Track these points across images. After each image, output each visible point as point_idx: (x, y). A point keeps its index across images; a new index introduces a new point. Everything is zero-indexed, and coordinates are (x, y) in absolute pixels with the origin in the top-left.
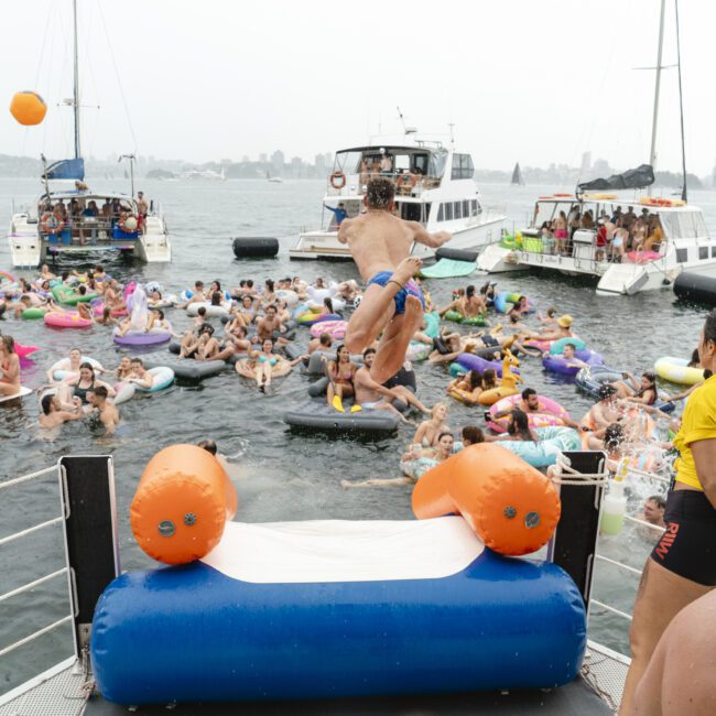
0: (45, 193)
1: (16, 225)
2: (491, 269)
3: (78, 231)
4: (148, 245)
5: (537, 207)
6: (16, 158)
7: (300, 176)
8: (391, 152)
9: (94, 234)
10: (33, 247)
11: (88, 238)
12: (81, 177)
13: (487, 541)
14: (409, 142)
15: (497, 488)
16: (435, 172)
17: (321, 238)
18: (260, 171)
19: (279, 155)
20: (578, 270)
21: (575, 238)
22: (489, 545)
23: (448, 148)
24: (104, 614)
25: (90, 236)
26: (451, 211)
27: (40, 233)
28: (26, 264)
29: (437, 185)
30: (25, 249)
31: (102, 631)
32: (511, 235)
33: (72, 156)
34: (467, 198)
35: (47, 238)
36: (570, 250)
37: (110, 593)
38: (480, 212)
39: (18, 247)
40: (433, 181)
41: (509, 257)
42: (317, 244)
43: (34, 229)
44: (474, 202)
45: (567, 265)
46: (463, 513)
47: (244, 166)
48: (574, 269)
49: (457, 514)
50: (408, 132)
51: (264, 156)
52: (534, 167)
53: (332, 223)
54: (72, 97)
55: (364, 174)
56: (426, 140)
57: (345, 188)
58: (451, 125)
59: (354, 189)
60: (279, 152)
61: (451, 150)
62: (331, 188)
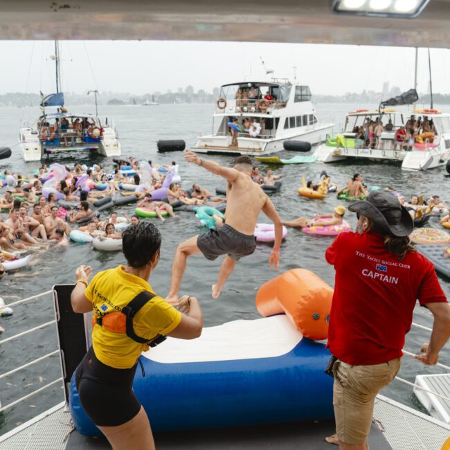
0: (42, 115)
1: (25, 135)
4: (107, 146)
5: (347, 119)
6: (26, 95)
7: (203, 101)
8: (255, 86)
9: (73, 140)
10: (36, 149)
11: (70, 143)
12: (62, 104)
13: (304, 334)
14: (268, 79)
15: (306, 302)
16: (282, 98)
17: (211, 140)
18: (177, 99)
19: (190, 88)
20: (384, 157)
22: (307, 336)
23: (292, 82)
25: (70, 141)
26: (292, 122)
27: (40, 140)
28: (33, 159)
29: (284, 106)
30: (31, 150)
33: (55, 92)
34: (306, 114)
35: (44, 143)
38: (316, 122)
39: (27, 149)
40: (282, 104)
41: (335, 152)
42: (208, 144)
43: (36, 138)
44: (311, 116)
45: (376, 154)
47: (168, 96)
49: (283, 313)
50: (268, 73)
51: (181, 89)
52: (352, 93)
53: (219, 131)
54: (54, 54)
55: (239, 99)
56: (279, 78)
57: (226, 108)
58: (295, 68)
59: (232, 109)
60: (190, 86)
61: (294, 83)
62: (218, 109)
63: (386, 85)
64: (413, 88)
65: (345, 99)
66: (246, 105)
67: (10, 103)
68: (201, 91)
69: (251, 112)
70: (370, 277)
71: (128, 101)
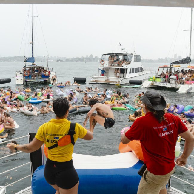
0: (25, 66)
1: (17, 74)
2: (147, 87)
3: (33, 76)
5: (159, 69)
7: (97, 61)
8: (117, 55)
9: (37, 76)
10: (21, 80)
11: (36, 78)
12: (34, 62)
13: (139, 158)
14: (122, 52)
16: (129, 60)
17: (97, 78)
19: (91, 56)
20: (172, 87)
21: (171, 78)
24: (35, 177)
25: (36, 77)
26: (133, 71)
28: (20, 84)
29: (129, 63)
30: (19, 80)
31: (34, 181)
32: (151, 77)
33: (31, 57)
34: (139, 67)
35: (25, 77)
36: (169, 81)
37: (37, 171)
38: (143, 71)
39: (18, 80)
41: (152, 83)
42: (96, 80)
43: (22, 75)
44: (141, 68)
45: (168, 85)
46: (132, 151)
47: (82, 59)
48: (171, 87)
49: (131, 151)
50: (122, 49)
51: (87, 56)
55: (110, 61)
56: (127, 51)
57: (104, 64)
58: (134, 47)
59: (107, 65)
60: (91, 55)
61: (134, 54)
62: (101, 65)
63: (175, 55)
64: (189, 56)
65: (158, 61)
66: (113, 63)
67: (16, 60)
68: (96, 57)
69: (115, 66)
70: (163, 136)
71: (65, 61)
